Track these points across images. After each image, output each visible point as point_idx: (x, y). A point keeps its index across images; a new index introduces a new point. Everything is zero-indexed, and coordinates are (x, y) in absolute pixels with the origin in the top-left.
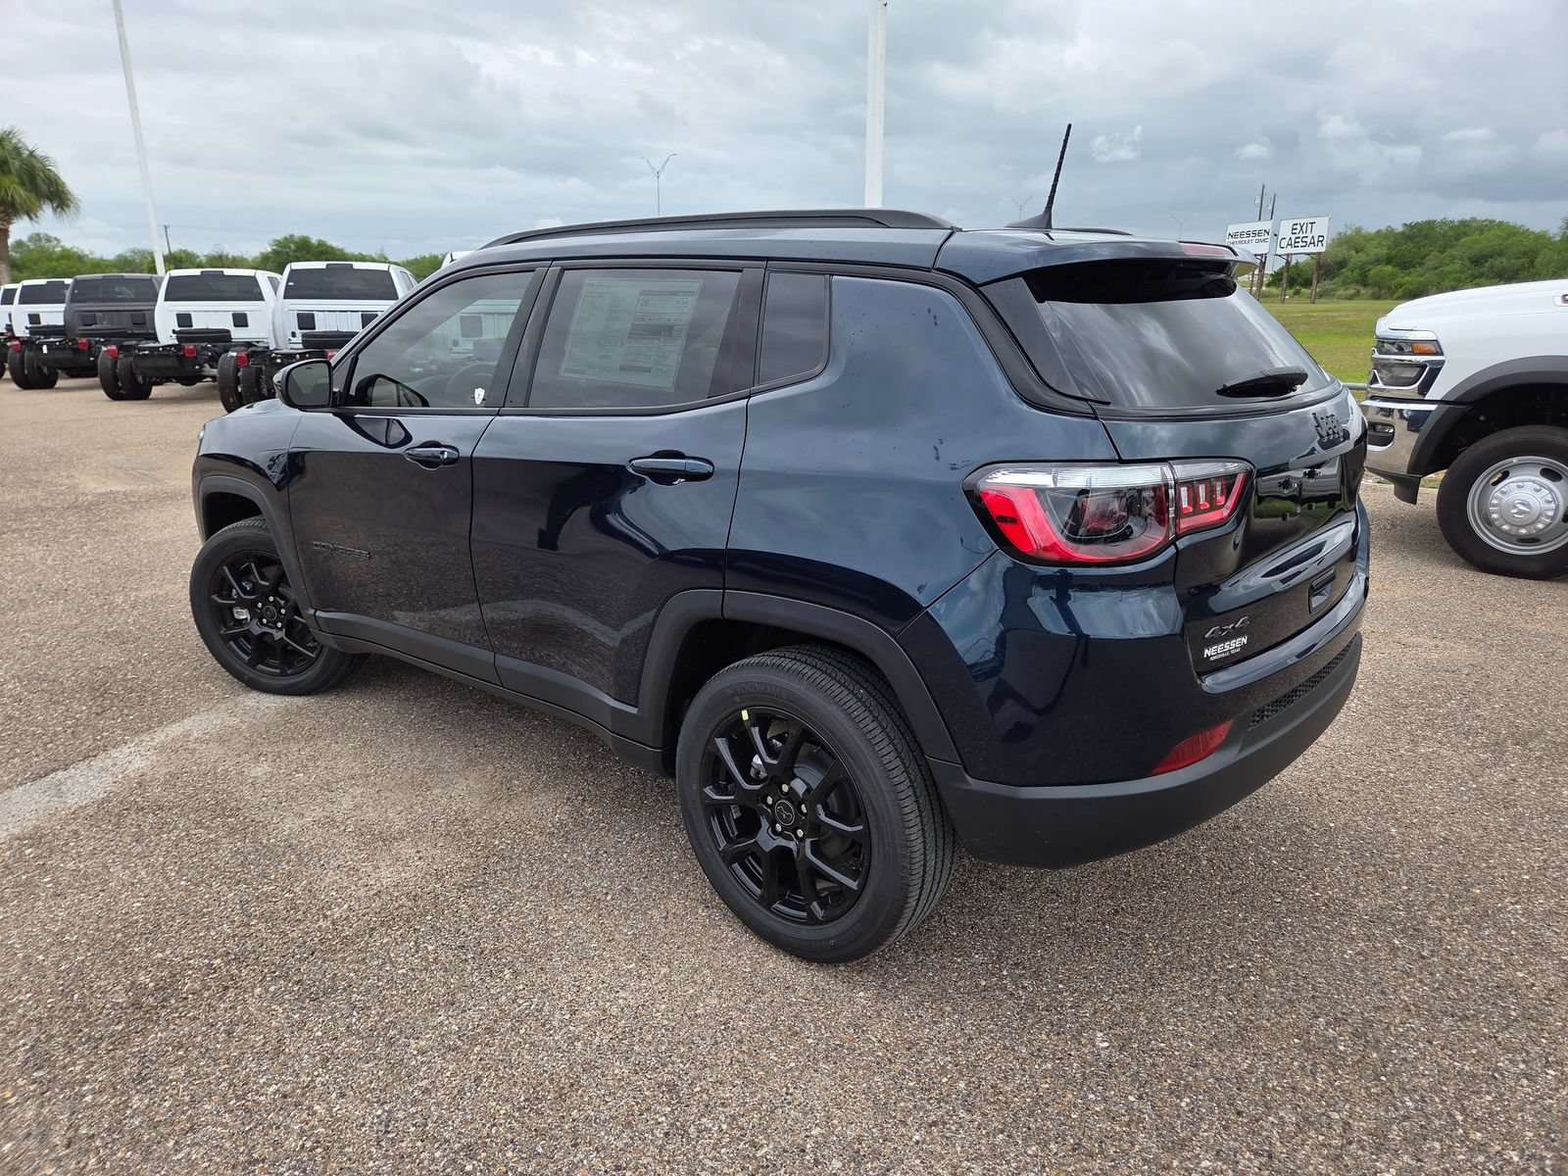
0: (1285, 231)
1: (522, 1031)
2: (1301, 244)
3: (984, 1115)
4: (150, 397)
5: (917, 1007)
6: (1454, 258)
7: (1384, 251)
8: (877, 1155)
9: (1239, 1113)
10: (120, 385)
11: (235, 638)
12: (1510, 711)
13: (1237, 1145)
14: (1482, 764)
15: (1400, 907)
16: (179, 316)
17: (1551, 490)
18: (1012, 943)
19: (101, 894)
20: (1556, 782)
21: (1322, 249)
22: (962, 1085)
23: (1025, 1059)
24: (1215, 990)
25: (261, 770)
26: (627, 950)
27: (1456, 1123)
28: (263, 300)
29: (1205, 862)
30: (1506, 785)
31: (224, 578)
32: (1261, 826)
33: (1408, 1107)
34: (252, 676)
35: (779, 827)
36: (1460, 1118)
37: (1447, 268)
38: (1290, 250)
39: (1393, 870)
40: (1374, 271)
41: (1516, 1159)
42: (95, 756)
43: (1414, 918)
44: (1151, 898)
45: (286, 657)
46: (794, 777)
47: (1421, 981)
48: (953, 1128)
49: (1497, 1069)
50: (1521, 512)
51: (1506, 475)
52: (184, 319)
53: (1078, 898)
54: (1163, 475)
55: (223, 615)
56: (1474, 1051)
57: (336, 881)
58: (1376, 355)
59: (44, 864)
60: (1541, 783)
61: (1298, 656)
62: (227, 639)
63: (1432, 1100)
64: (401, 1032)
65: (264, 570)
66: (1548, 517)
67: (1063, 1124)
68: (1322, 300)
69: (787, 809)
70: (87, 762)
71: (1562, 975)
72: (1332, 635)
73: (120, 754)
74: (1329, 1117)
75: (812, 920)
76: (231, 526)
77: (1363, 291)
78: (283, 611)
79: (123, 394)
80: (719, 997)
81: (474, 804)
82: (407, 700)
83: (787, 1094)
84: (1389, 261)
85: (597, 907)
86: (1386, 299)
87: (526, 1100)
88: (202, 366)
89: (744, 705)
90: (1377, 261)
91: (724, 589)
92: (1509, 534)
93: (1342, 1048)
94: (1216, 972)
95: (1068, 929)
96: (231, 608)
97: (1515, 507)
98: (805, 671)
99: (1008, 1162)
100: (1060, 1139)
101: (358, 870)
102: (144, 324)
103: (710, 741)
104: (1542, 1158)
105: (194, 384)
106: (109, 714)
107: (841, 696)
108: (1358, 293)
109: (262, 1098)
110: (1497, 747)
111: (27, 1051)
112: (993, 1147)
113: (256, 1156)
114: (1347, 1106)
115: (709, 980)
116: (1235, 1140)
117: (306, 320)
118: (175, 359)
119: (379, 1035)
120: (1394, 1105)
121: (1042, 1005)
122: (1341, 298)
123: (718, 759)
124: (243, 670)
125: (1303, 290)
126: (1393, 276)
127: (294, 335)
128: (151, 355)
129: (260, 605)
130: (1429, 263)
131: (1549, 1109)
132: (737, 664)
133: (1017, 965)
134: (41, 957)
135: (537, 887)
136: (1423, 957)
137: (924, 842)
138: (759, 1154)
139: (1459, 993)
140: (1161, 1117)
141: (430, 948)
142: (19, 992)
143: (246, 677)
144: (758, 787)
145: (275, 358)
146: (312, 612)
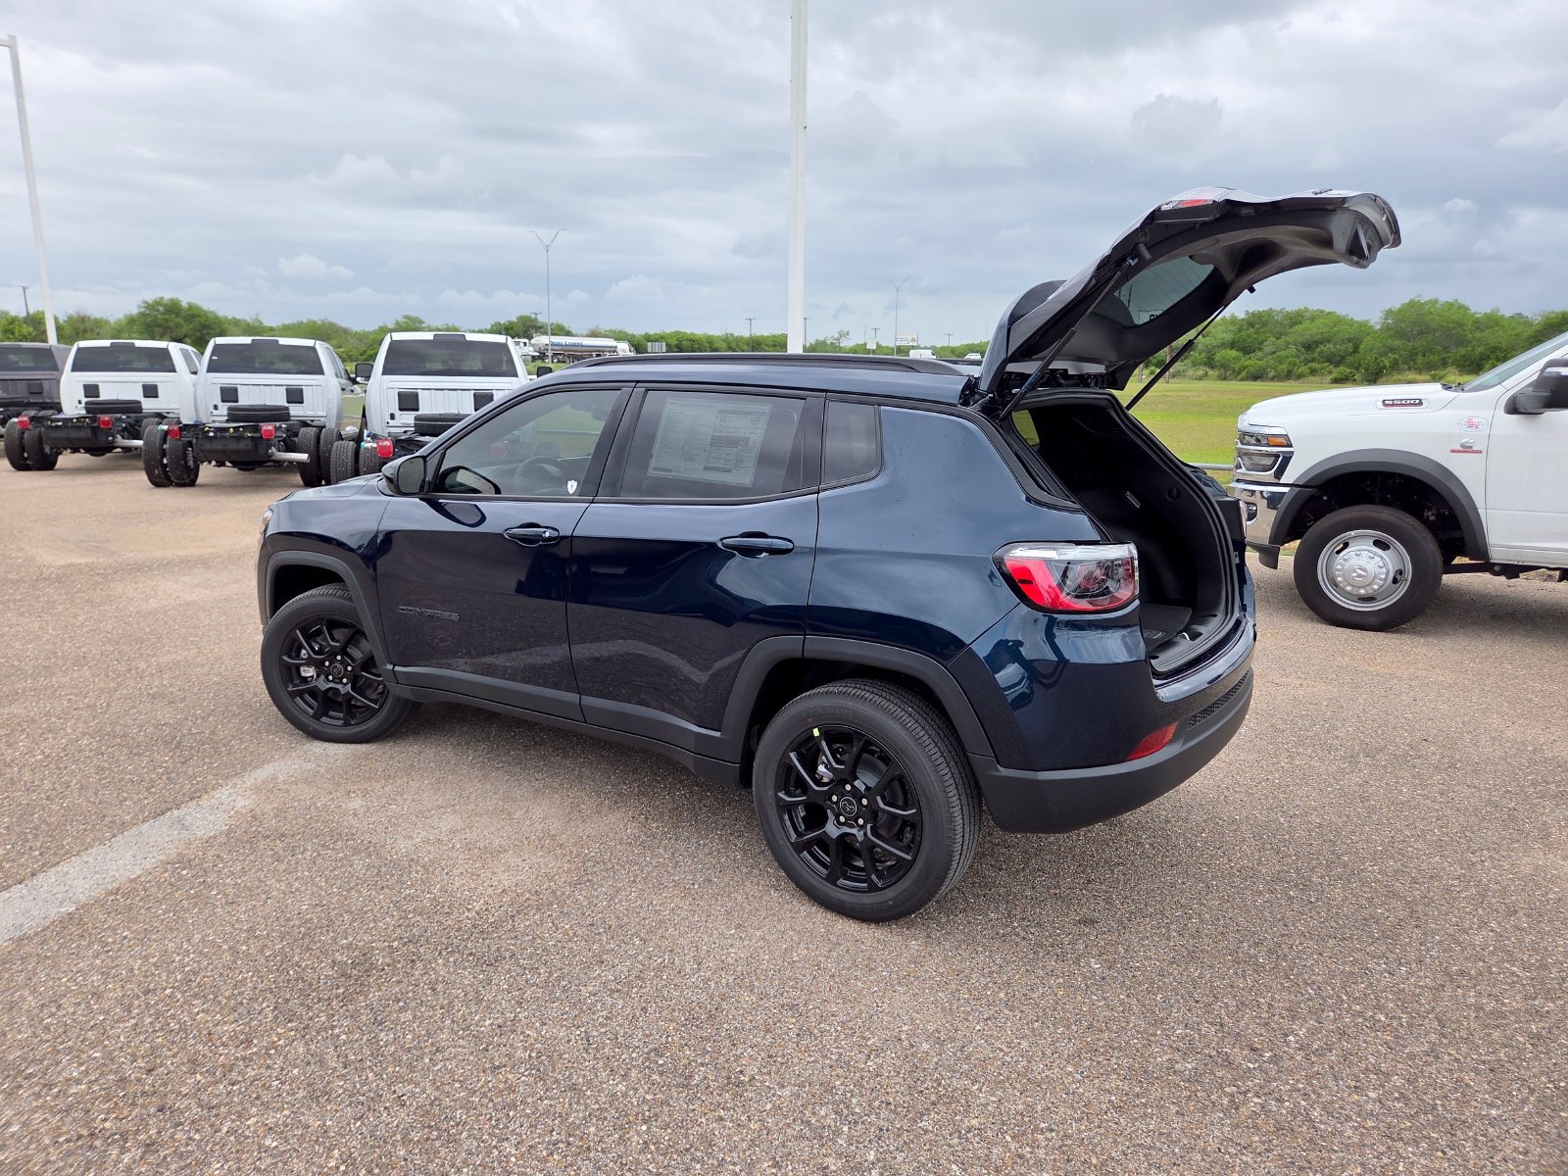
1: (665, 977)
3: (1022, 1012)
4: (57, 467)
5: (957, 949)
6: (1288, 343)
7: (1229, 337)
8: (953, 1039)
9: (1197, 1002)
10: (26, 455)
11: (300, 694)
12: (1361, 732)
13: (1198, 1020)
14: (1342, 771)
15: (1292, 871)
16: (86, 387)
17: (1382, 558)
18: (1016, 905)
19: (269, 901)
20: (1398, 783)
22: (1002, 995)
23: (1043, 978)
24: (1169, 929)
25: (356, 803)
26: (724, 921)
27: (1343, 1001)
28: (174, 371)
29: (1148, 846)
30: (1361, 785)
31: (296, 639)
32: (1186, 821)
33: (1310, 993)
34: (318, 727)
35: (842, 819)
36: (1345, 998)
37: (1283, 353)
39: (1285, 846)
40: (1220, 355)
41: (1383, 1019)
42: (199, 797)
43: (1303, 877)
44: (1112, 872)
45: (350, 709)
46: (856, 778)
47: (1311, 917)
48: (1002, 1021)
49: (1367, 969)
50: (1359, 576)
51: (1346, 545)
52: (91, 390)
53: (1058, 874)
54: (1130, 552)
55: (291, 673)
56: (1351, 959)
57: (463, 884)
58: (1239, 445)
59: (204, 881)
60: (1387, 784)
61: (1209, 683)
62: (293, 695)
63: (1326, 989)
64: (570, 982)
65: (333, 632)
66: (1381, 579)
67: (1077, 1014)
68: (1175, 380)
69: (851, 803)
70: (195, 802)
71: (1408, 910)
72: (1232, 668)
73: (223, 794)
74: (1257, 1001)
75: (873, 888)
76: (306, 594)
77: (1210, 372)
78: (349, 668)
79: (28, 465)
80: (808, 949)
81: (554, 826)
82: (460, 744)
83: (878, 1007)
84: (1233, 345)
85: (690, 893)
86: (1231, 380)
87: (686, 1020)
88: (114, 437)
89: (815, 725)
90: (1223, 345)
91: (805, 635)
92: (1351, 594)
93: (1261, 961)
94: (1168, 918)
95: (1056, 894)
96: (298, 667)
97: (1355, 572)
98: (866, 696)
99: (1045, 1038)
100: (1078, 1022)
101: (479, 875)
102: (41, 393)
103: (785, 755)
104: (1400, 1018)
105: (104, 455)
106: (192, 762)
107: (897, 713)
108: (1206, 374)
109: (483, 1029)
110: (1353, 759)
111: (273, 1011)
112: (1033, 1030)
113: (497, 1064)
114: (1269, 995)
115: (796, 939)
116: (1197, 1017)
117: (229, 394)
118: (89, 431)
119: (553, 985)
120: (1301, 993)
121: (1048, 944)
122: (1190, 378)
123: (791, 767)
124: (308, 722)
126: (1237, 359)
127: (216, 407)
128: (65, 427)
129: (327, 663)
130: (1268, 348)
131: (1403, 990)
132: (808, 693)
133: (1024, 919)
134: (244, 948)
135: (634, 881)
136: (1311, 903)
137: (963, 818)
138: (869, 1043)
139: (1338, 924)
140: (1144, 1006)
141: (567, 927)
142: (241, 972)
143: (311, 728)
144: (826, 788)
145: (208, 432)
146: (390, 667)
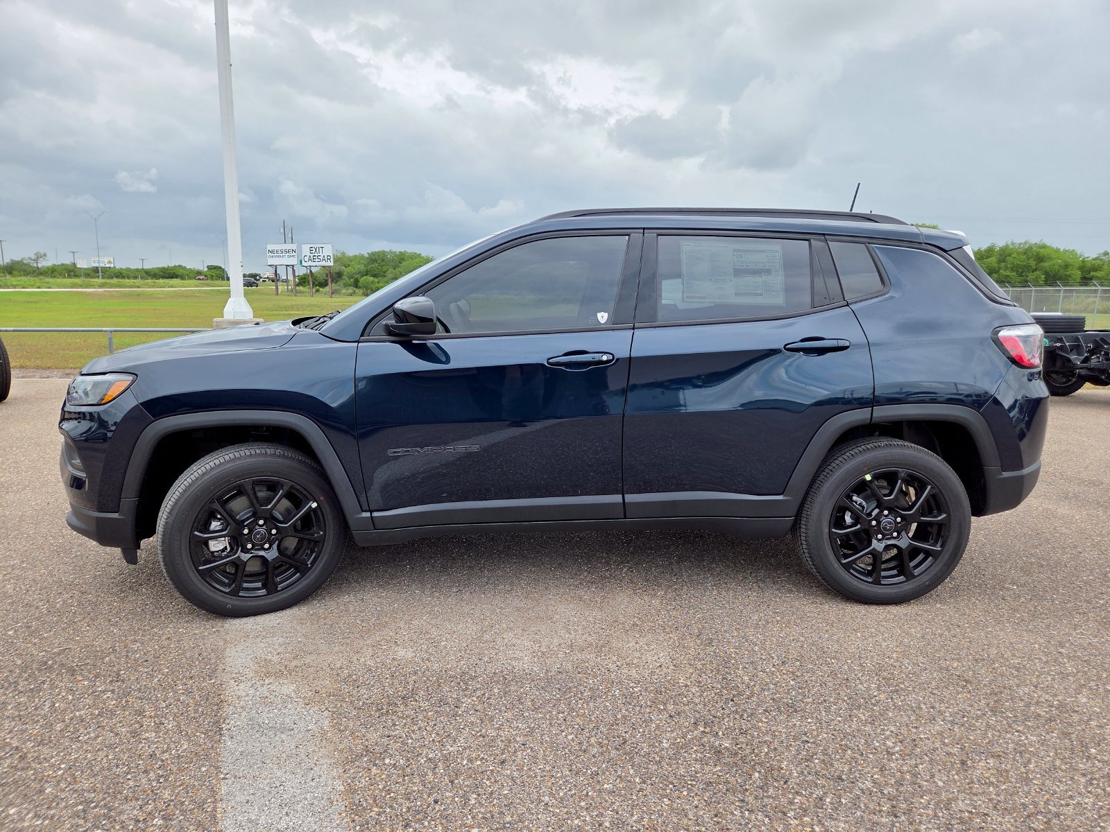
0: (306, 250)
2: (317, 260)
7: (362, 268)
21: (331, 264)
35: (879, 536)
38: (310, 263)
62: (204, 574)
68: (334, 296)
69: (890, 523)
75: (910, 577)
77: (357, 291)
78: (274, 532)
89: (869, 471)
91: (873, 407)
96: (207, 542)
122: (344, 294)
125: (321, 289)
129: (246, 531)
143: (229, 606)
146: (366, 514)
